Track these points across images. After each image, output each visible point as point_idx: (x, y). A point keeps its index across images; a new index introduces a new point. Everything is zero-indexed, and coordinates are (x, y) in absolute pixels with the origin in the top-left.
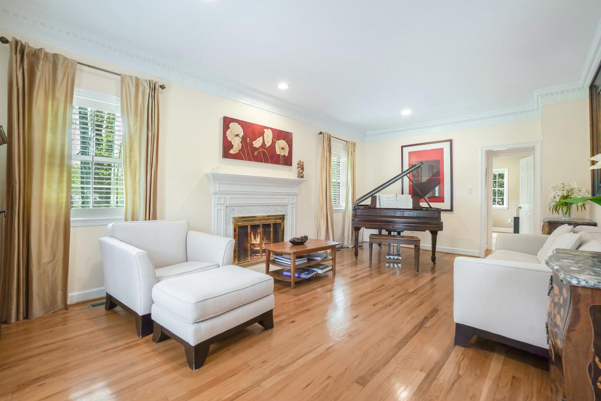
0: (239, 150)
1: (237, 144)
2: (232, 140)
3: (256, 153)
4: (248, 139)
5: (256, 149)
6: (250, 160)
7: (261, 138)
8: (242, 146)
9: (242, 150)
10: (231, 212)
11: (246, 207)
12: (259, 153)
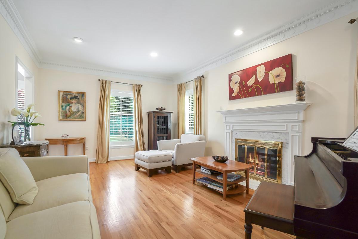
0: (238, 93)
1: (236, 88)
2: (233, 87)
3: (250, 90)
4: (244, 82)
5: (250, 87)
6: (245, 97)
7: (254, 76)
8: (240, 89)
9: (240, 92)
10: (235, 134)
11: (245, 132)
12: (253, 89)
